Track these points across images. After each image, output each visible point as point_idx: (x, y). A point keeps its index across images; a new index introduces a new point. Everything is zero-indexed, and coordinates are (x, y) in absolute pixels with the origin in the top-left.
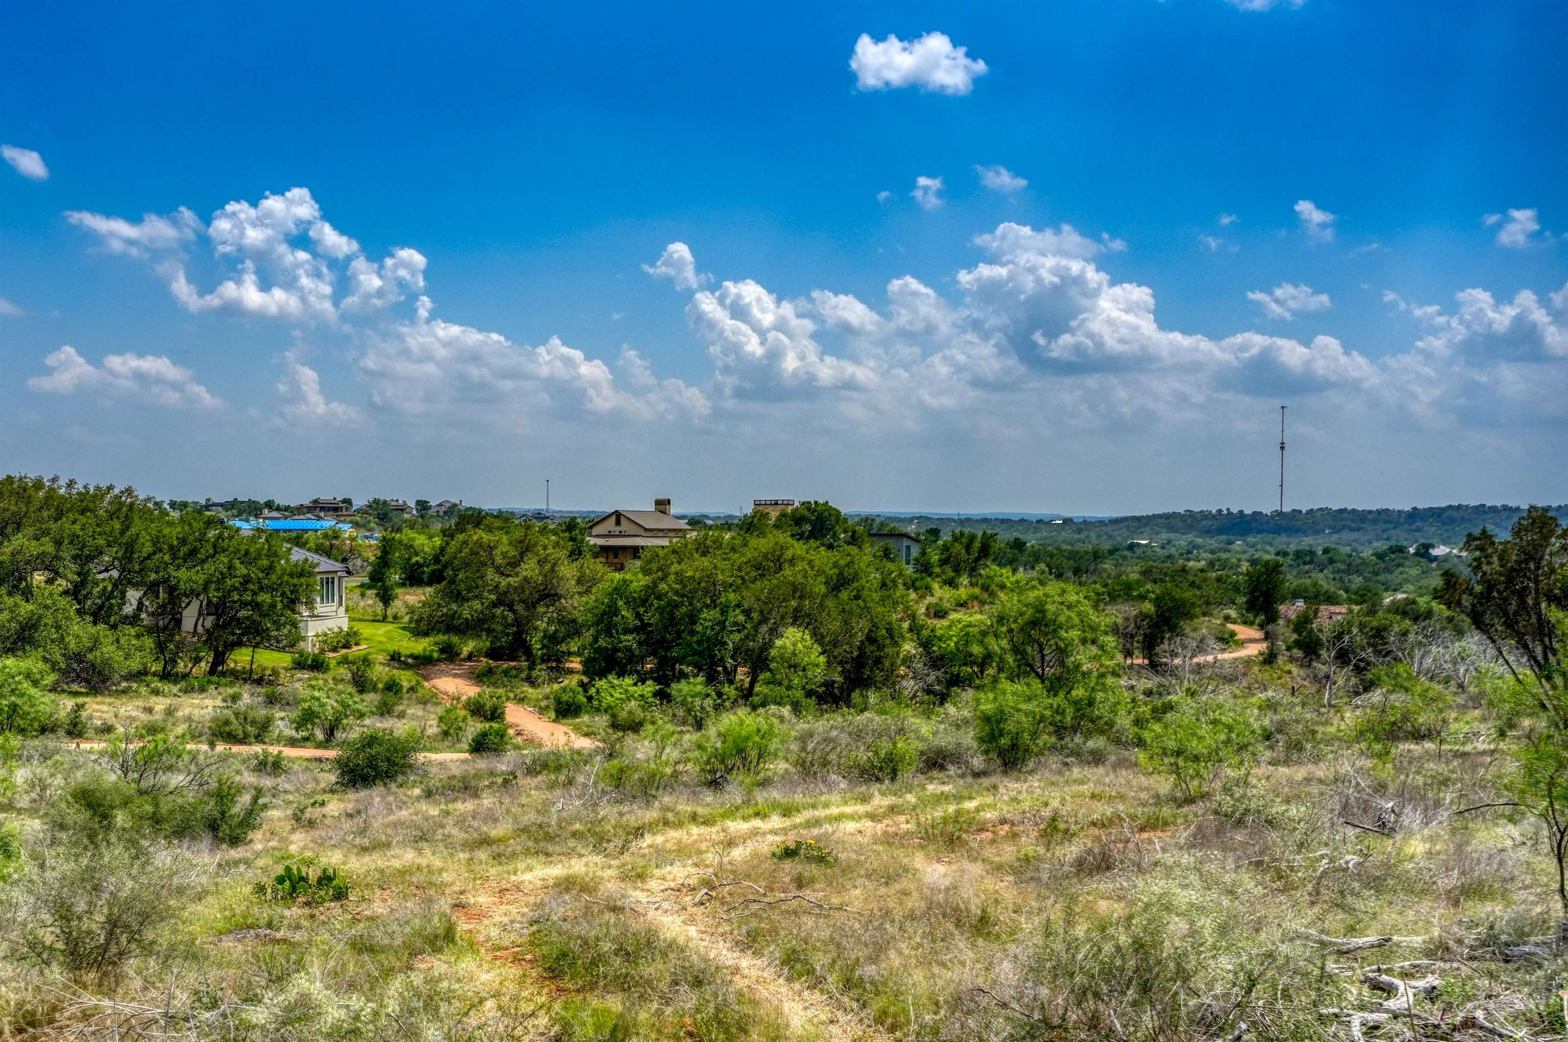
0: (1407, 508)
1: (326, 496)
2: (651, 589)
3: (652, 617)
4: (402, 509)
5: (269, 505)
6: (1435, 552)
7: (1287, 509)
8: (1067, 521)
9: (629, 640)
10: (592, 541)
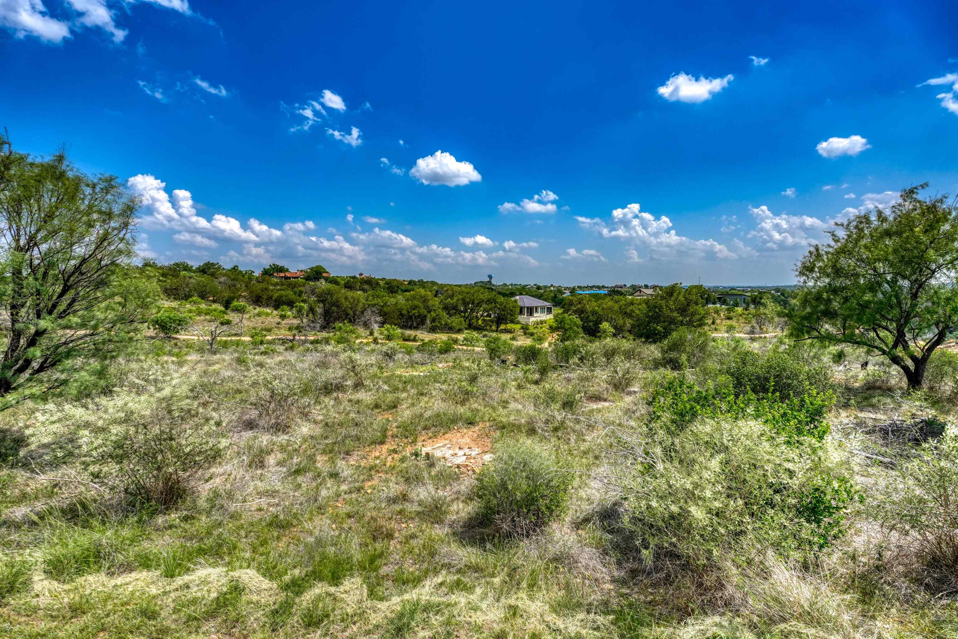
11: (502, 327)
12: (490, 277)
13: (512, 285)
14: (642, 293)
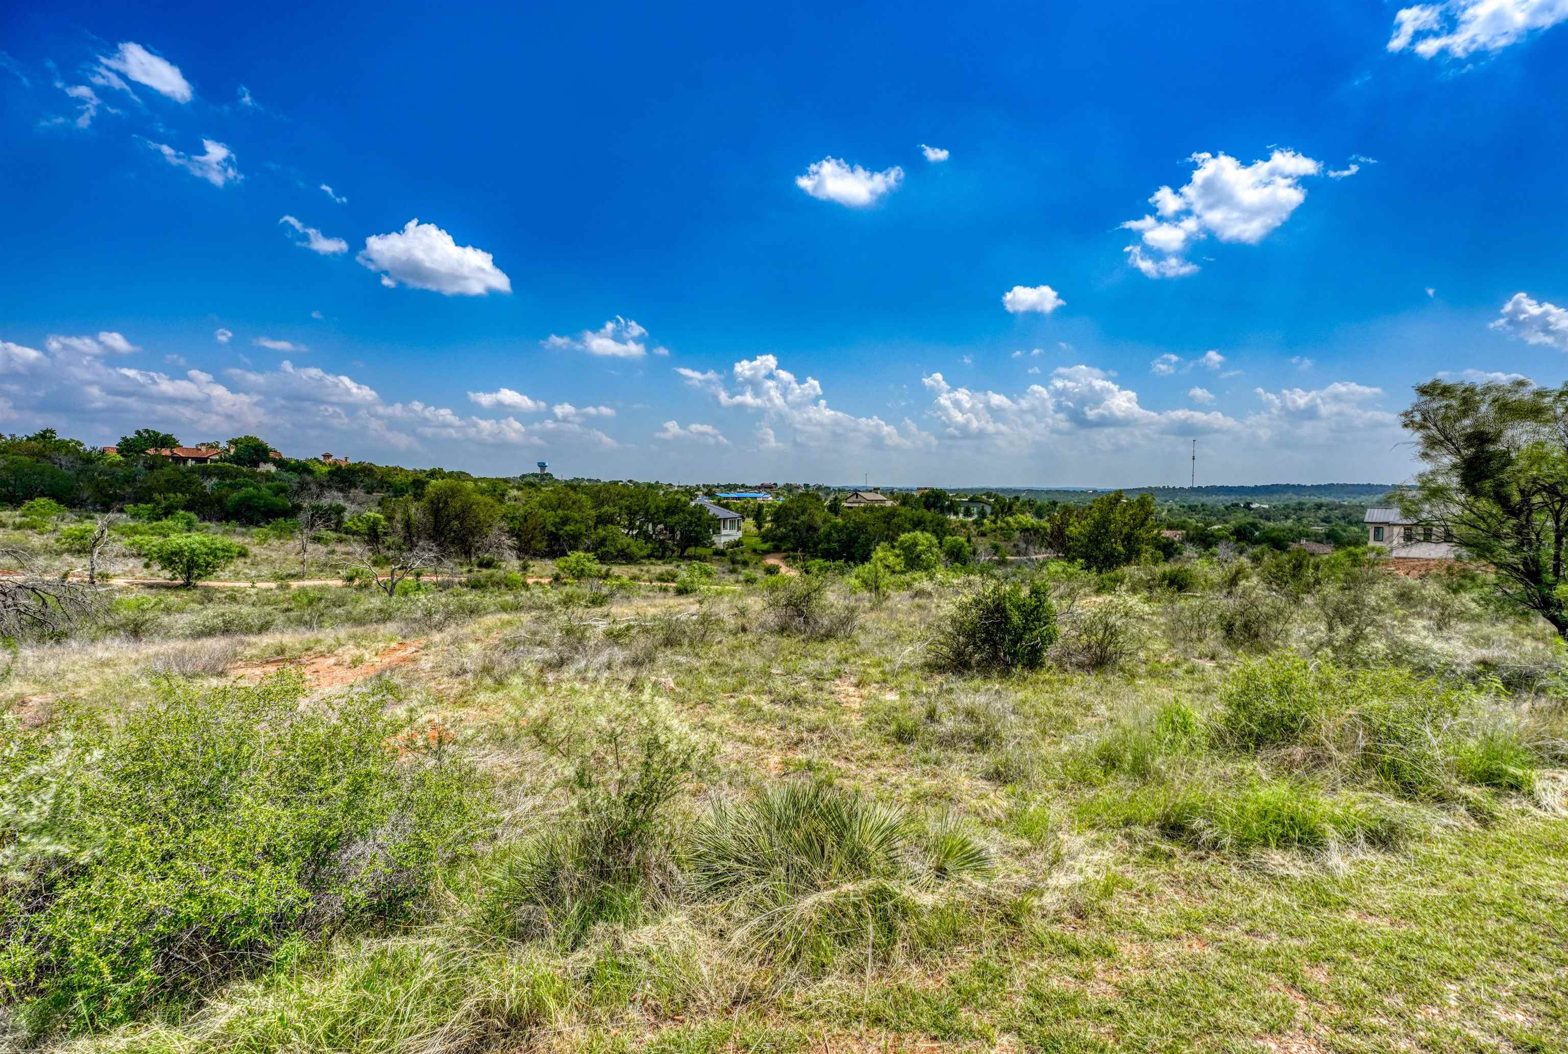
0: (1253, 485)
1: (767, 482)
2: (845, 526)
3: (844, 537)
4: (798, 487)
5: (743, 486)
6: (1254, 506)
7: (1195, 486)
8: (1095, 491)
9: (835, 545)
10: (846, 505)
11: (691, 551)
12: (542, 466)
13: (589, 480)
14: (860, 499)
